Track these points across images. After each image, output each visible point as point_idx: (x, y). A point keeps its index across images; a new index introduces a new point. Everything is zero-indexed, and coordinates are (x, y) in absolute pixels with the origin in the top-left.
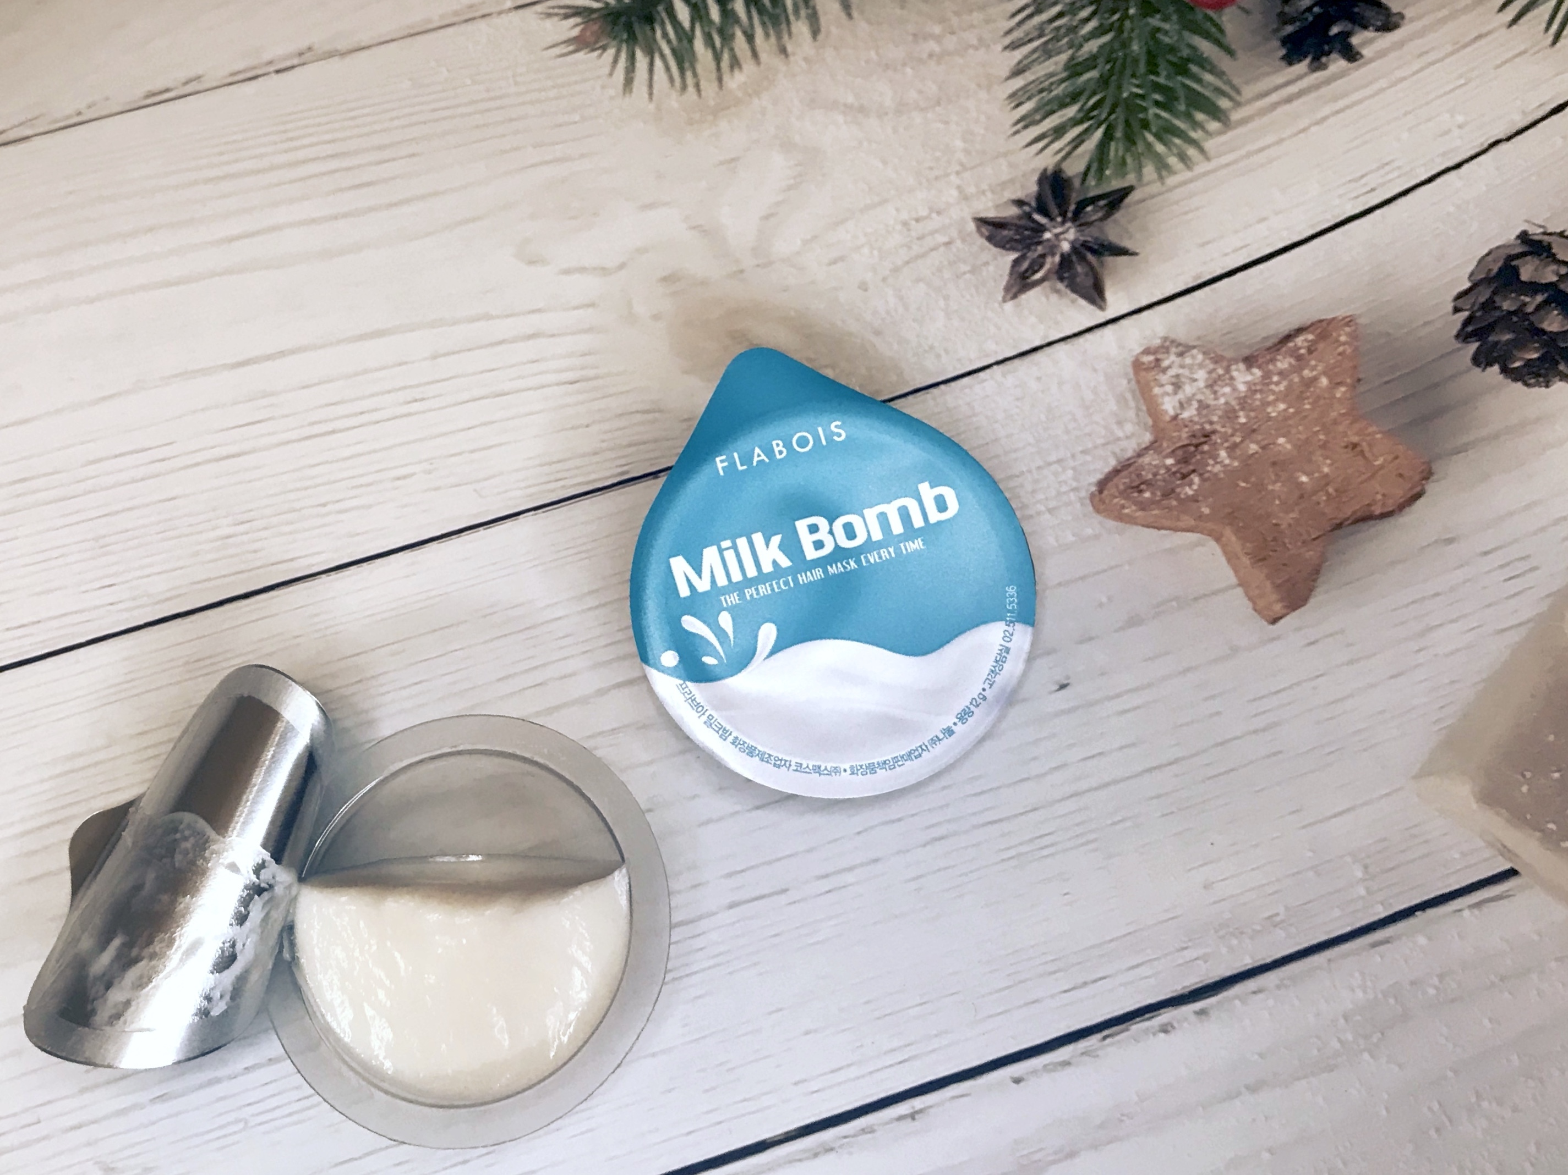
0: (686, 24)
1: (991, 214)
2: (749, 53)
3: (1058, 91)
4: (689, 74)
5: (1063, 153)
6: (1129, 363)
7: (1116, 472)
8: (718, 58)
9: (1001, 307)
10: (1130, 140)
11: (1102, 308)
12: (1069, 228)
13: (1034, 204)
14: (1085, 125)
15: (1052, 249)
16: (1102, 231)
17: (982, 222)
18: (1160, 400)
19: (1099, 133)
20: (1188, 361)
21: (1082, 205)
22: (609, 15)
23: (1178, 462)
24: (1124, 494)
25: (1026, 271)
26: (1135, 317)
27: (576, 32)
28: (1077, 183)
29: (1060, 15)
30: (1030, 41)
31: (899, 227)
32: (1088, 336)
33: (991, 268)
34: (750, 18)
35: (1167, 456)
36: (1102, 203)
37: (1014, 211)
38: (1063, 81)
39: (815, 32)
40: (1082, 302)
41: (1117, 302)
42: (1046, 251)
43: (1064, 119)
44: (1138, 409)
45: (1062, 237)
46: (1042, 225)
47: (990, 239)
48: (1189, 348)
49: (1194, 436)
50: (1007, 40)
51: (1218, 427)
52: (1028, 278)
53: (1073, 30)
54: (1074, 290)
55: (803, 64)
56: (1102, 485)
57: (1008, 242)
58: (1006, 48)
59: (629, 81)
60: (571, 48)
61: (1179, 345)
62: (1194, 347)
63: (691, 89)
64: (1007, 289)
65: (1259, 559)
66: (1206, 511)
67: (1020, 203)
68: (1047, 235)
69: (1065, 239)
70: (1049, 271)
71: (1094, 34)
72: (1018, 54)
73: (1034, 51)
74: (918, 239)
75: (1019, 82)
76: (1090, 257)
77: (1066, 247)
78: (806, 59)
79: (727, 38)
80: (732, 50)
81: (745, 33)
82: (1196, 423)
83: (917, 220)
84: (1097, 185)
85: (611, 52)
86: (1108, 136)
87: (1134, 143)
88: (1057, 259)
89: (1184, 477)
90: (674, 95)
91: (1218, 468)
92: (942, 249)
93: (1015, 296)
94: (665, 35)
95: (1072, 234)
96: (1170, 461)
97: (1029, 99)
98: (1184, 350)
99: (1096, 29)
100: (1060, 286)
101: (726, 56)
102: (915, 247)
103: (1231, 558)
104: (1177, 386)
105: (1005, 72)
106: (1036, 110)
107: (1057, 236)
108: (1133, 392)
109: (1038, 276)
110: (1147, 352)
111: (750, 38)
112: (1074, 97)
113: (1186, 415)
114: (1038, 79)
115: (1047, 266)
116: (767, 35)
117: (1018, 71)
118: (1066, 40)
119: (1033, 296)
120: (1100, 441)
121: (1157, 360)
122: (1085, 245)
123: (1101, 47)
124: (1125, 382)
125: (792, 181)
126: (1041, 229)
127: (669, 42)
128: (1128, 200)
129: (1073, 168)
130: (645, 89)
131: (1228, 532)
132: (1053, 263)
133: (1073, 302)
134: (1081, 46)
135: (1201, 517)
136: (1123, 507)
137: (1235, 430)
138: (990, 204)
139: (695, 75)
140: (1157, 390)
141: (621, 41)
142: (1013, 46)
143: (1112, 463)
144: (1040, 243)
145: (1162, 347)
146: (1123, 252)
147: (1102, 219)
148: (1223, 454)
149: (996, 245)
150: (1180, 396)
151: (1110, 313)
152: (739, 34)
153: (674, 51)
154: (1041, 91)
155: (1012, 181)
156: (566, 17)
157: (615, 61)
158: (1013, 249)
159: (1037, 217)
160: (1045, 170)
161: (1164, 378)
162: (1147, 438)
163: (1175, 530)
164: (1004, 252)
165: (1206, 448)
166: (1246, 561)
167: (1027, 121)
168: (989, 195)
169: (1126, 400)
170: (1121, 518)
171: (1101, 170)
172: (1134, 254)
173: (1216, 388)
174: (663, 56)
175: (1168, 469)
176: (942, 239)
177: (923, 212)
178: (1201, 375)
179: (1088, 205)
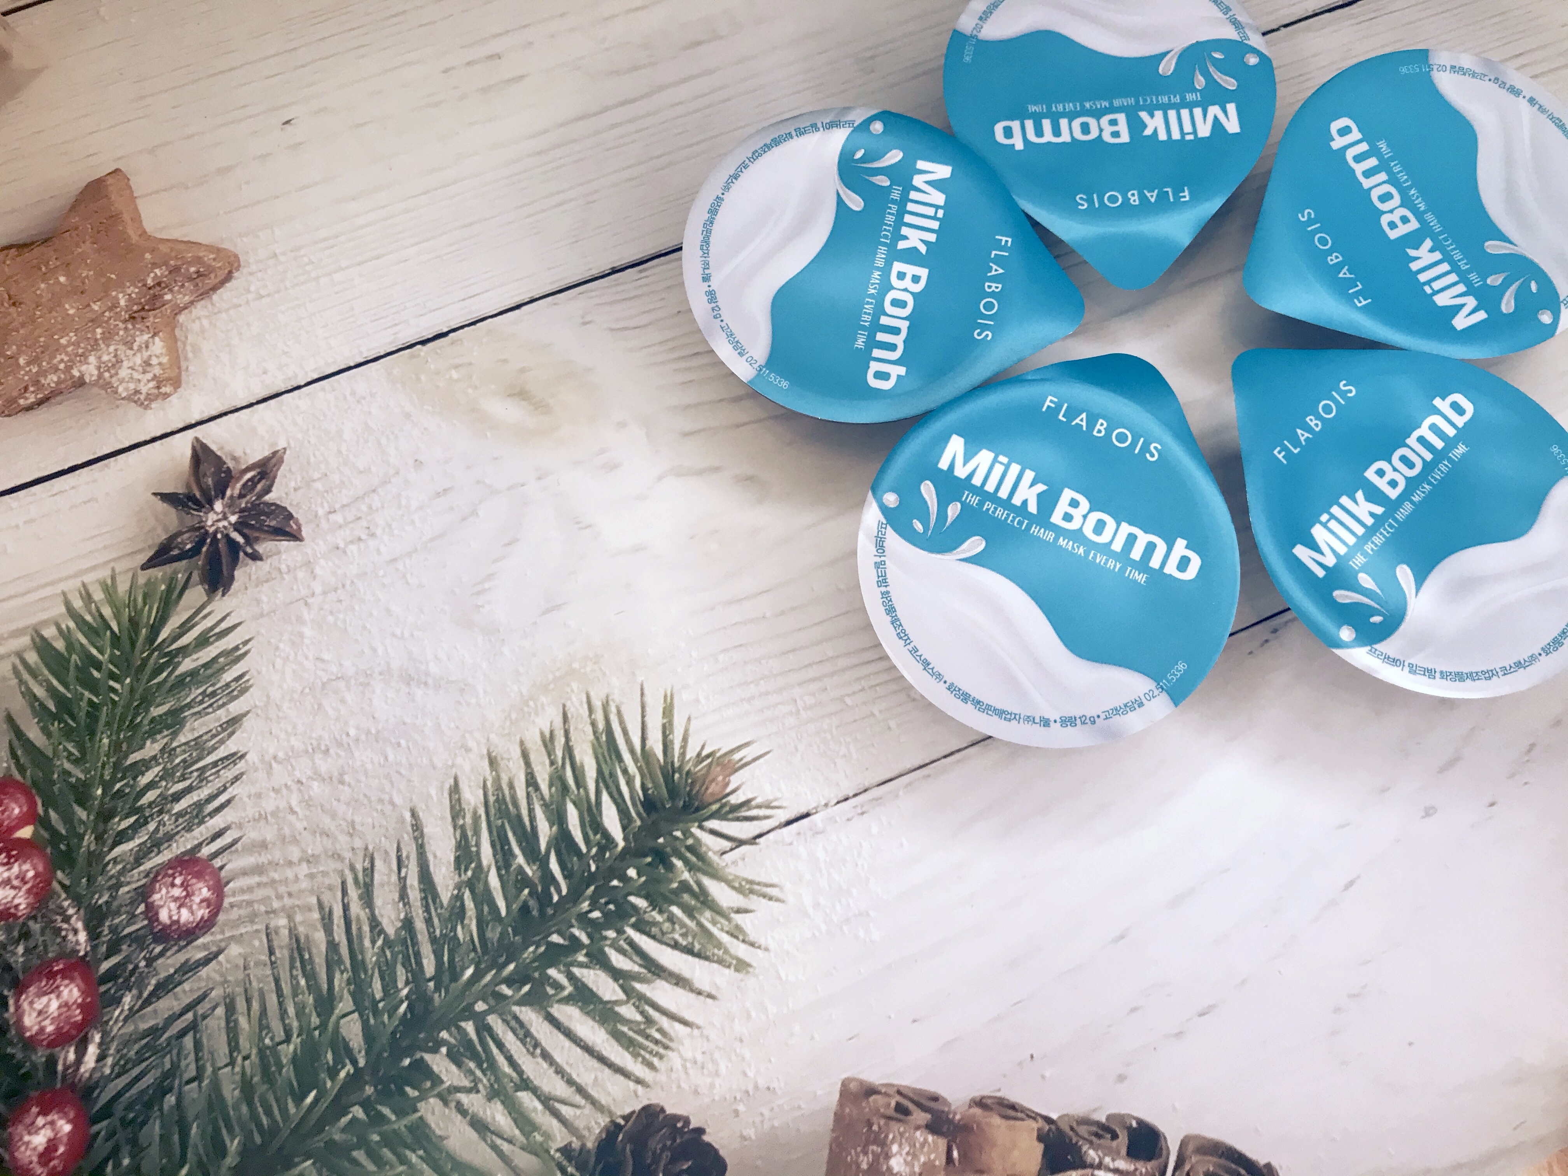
0: (605, 797)
1: (285, 545)
2: (532, 757)
3: (196, 692)
4: (601, 725)
5: (205, 612)
6: (183, 385)
7: (214, 289)
8: (569, 749)
9: (289, 443)
10: (134, 623)
11: (197, 439)
12: (212, 525)
13: (241, 554)
14: (174, 646)
15: (231, 505)
16: (181, 521)
17: (295, 537)
18: (164, 351)
19: (164, 634)
20: (132, 386)
21: (195, 551)
22: (697, 810)
23: (162, 296)
24: (211, 270)
25: (259, 481)
26: (169, 431)
27: (735, 780)
28: (196, 577)
29: (177, 797)
30: (215, 764)
31: (379, 532)
32: (214, 413)
33: (293, 484)
34: (531, 811)
35: (170, 301)
36: (175, 552)
37: (261, 548)
38: (189, 706)
39: (455, 789)
40: (214, 447)
41: (182, 446)
42: (238, 502)
43: (195, 656)
44: (184, 344)
45: (220, 516)
46: (236, 530)
47: (290, 516)
48: (128, 399)
49: (143, 318)
50: (241, 766)
51: (121, 325)
52: (259, 473)
53: (167, 775)
54: (219, 458)
55: (471, 744)
56: (229, 277)
57: (273, 512)
58: (242, 757)
59: (668, 711)
60: (737, 756)
61: (135, 402)
62: (123, 399)
63: (598, 704)
64: (281, 461)
65: (115, 218)
66: (148, 256)
67: (255, 557)
68: (233, 519)
69: (217, 514)
70: (239, 479)
71: (145, 765)
72: (231, 746)
73: (214, 749)
74: (360, 518)
75: (235, 708)
76: (198, 495)
77: (218, 506)
78: (468, 750)
79: (558, 779)
80: (552, 763)
81: (537, 788)
82: (139, 329)
83: (360, 539)
84: (176, 572)
85: (691, 754)
86: (155, 630)
87: (131, 619)
88: (229, 492)
89: (159, 284)
90: (616, 697)
91: (129, 291)
92: (337, 506)
93: (275, 453)
94: (630, 782)
95: (211, 518)
96: (168, 297)
97: (227, 685)
98: (134, 398)
99: (143, 774)
100: (231, 464)
101: (559, 753)
102: (364, 508)
103: (137, 219)
104: (147, 363)
105: (247, 722)
106: (222, 670)
107: (225, 518)
108: (186, 359)
109: (249, 475)
110: (166, 396)
111: (531, 781)
112: (181, 683)
113: (146, 337)
114: (214, 711)
115: (239, 486)
116: (511, 786)
117: (234, 722)
118: (177, 761)
119: (256, 454)
120: (224, 315)
121: (158, 388)
122: (199, 506)
123: (142, 747)
124: (191, 368)
125: (486, 586)
126: (237, 527)
127: (625, 771)
128: (151, 553)
129: (196, 594)
130: (648, 699)
131: (135, 238)
132: (233, 489)
133: (221, 448)
134: (162, 751)
135: (153, 251)
136: (214, 259)
137: (107, 322)
138: (284, 557)
139: (593, 724)
140: (165, 360)
141: (680, 768)
142: (234, 758)
143: (215, 297)
144: (242, 511)
145: (151, 400)
146: (165, 497)
147: (179, 534)
148: (122, 303)
149: (285, 509)
150: (146, 354)
151: (190, 434)
152: (544, 787)
153: (620, 759)
154: (213, 694)
155: (259, 583)
156: (746, 804)
157: (685, 740)
158: (268, 504)
159: (240, 539)
160: (223, 595)
161: (157, 371)
162: (182, 318)
163: (177, 241)
164: (278, 502)
165: (135, 308)
166: (126, 217)
167: (234, 656)
168: (284, 568)
169: (194, 352)
170: (219, 250)
171: (170, 590)
172: (155, 494)
173: (114, 360)
174: (632, 751)
175: (171, 290)
176: (338, 518)
177: (353, 548)
178: (124, 373)
179: (190, 550)
